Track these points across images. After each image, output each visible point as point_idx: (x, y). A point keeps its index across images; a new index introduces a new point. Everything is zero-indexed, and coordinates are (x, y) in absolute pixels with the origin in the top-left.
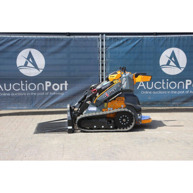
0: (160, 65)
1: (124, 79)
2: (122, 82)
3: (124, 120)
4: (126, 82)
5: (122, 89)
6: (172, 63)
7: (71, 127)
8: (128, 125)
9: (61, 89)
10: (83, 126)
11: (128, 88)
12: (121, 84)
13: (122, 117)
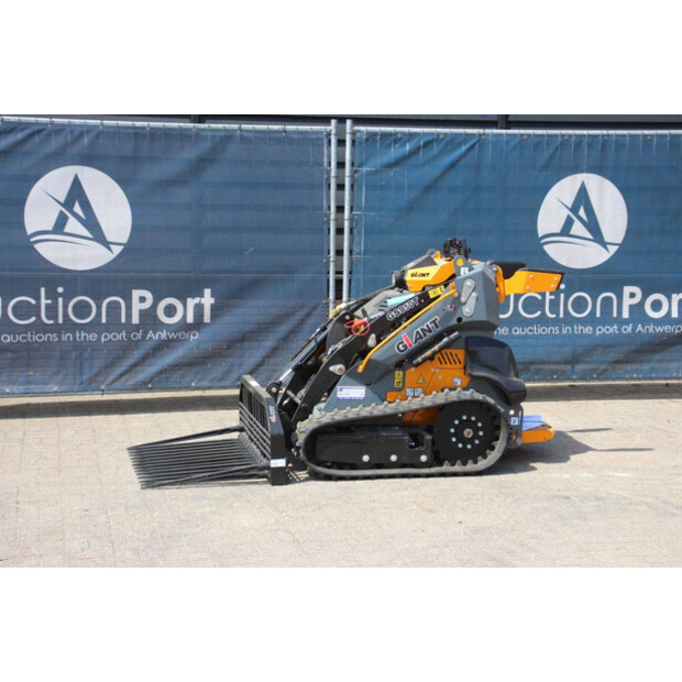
0: (540, 235)
1: (469, 283)
2: (460, 296)
3: (468, 433)
4: (474, 294)
5: (460, 320)
6: (578, 228)
7: (280, 463)
8: (481, 451)
10: (322, 458)
11: (483, 317)
12: (456, 302)
13: (461, 421)
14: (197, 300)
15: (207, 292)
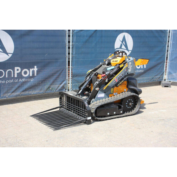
0: (115, 48)
1: (130, 63)
3: (130, 104)
5: (128, 73)
6: (123, 47)
7: (90, 118)
8: (133, 108)
9: (31, 75)
12: (127, 69)
13: (129, 101)
14: (33, 69)
15: (35, 67)
